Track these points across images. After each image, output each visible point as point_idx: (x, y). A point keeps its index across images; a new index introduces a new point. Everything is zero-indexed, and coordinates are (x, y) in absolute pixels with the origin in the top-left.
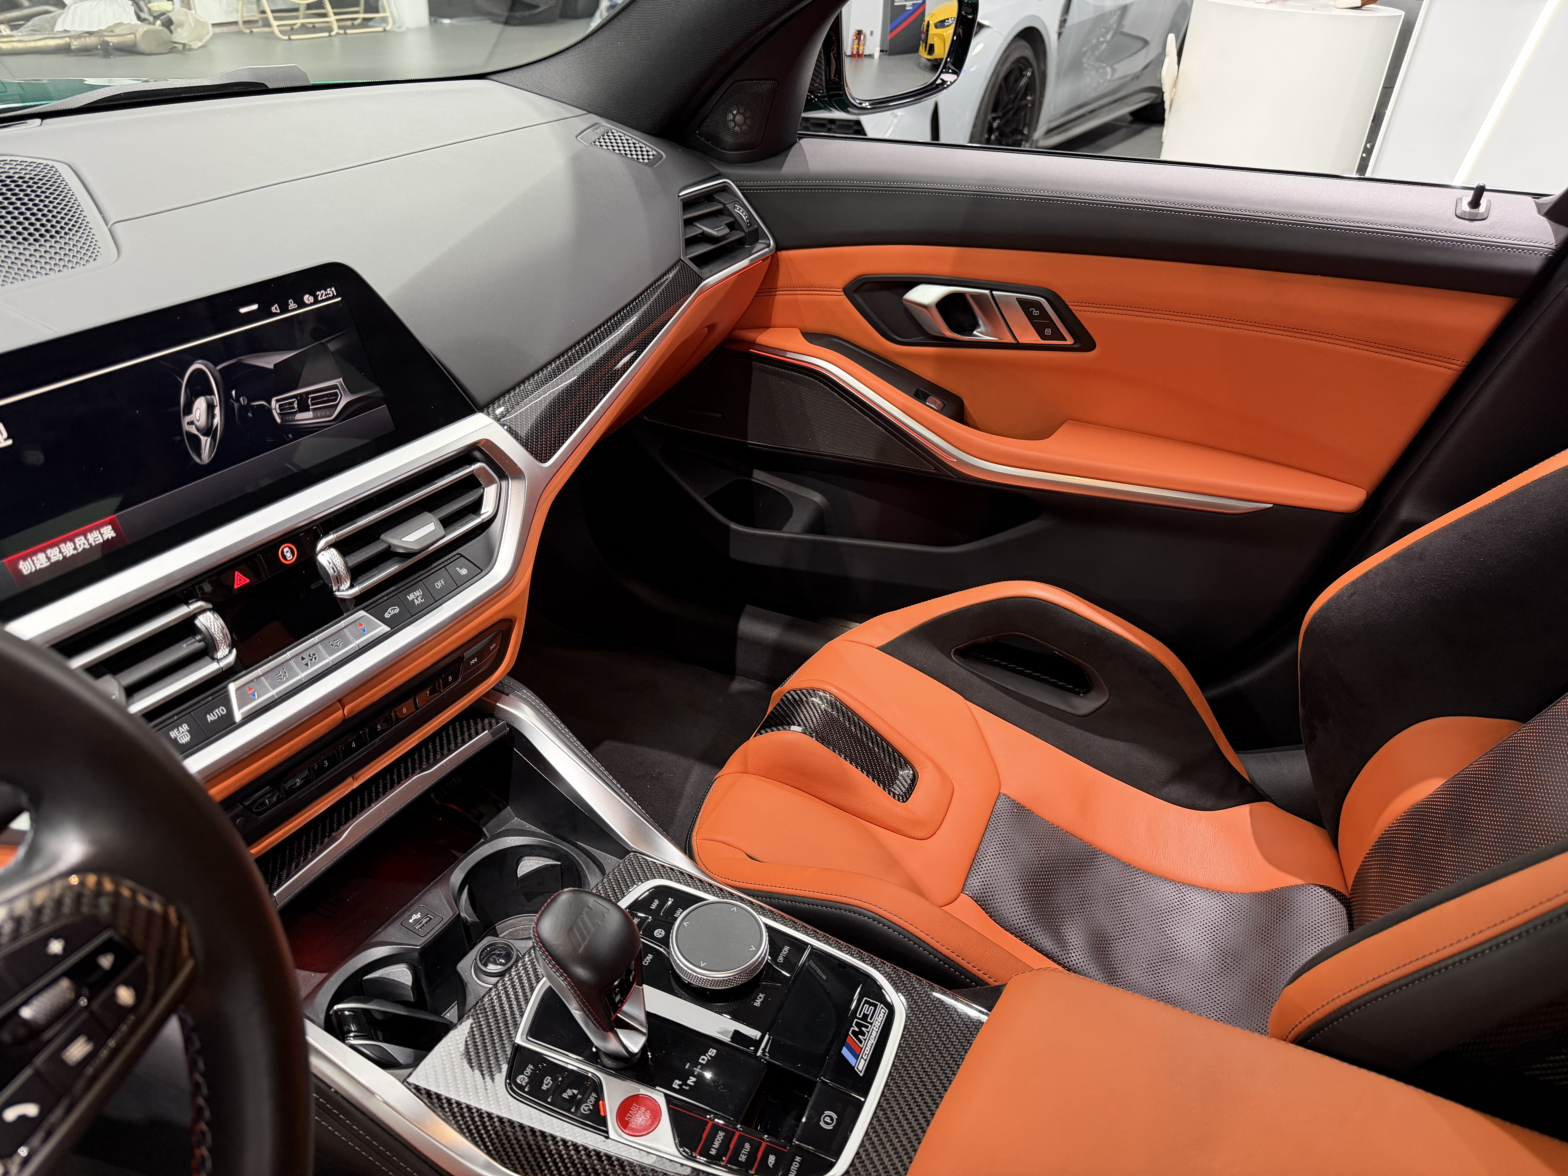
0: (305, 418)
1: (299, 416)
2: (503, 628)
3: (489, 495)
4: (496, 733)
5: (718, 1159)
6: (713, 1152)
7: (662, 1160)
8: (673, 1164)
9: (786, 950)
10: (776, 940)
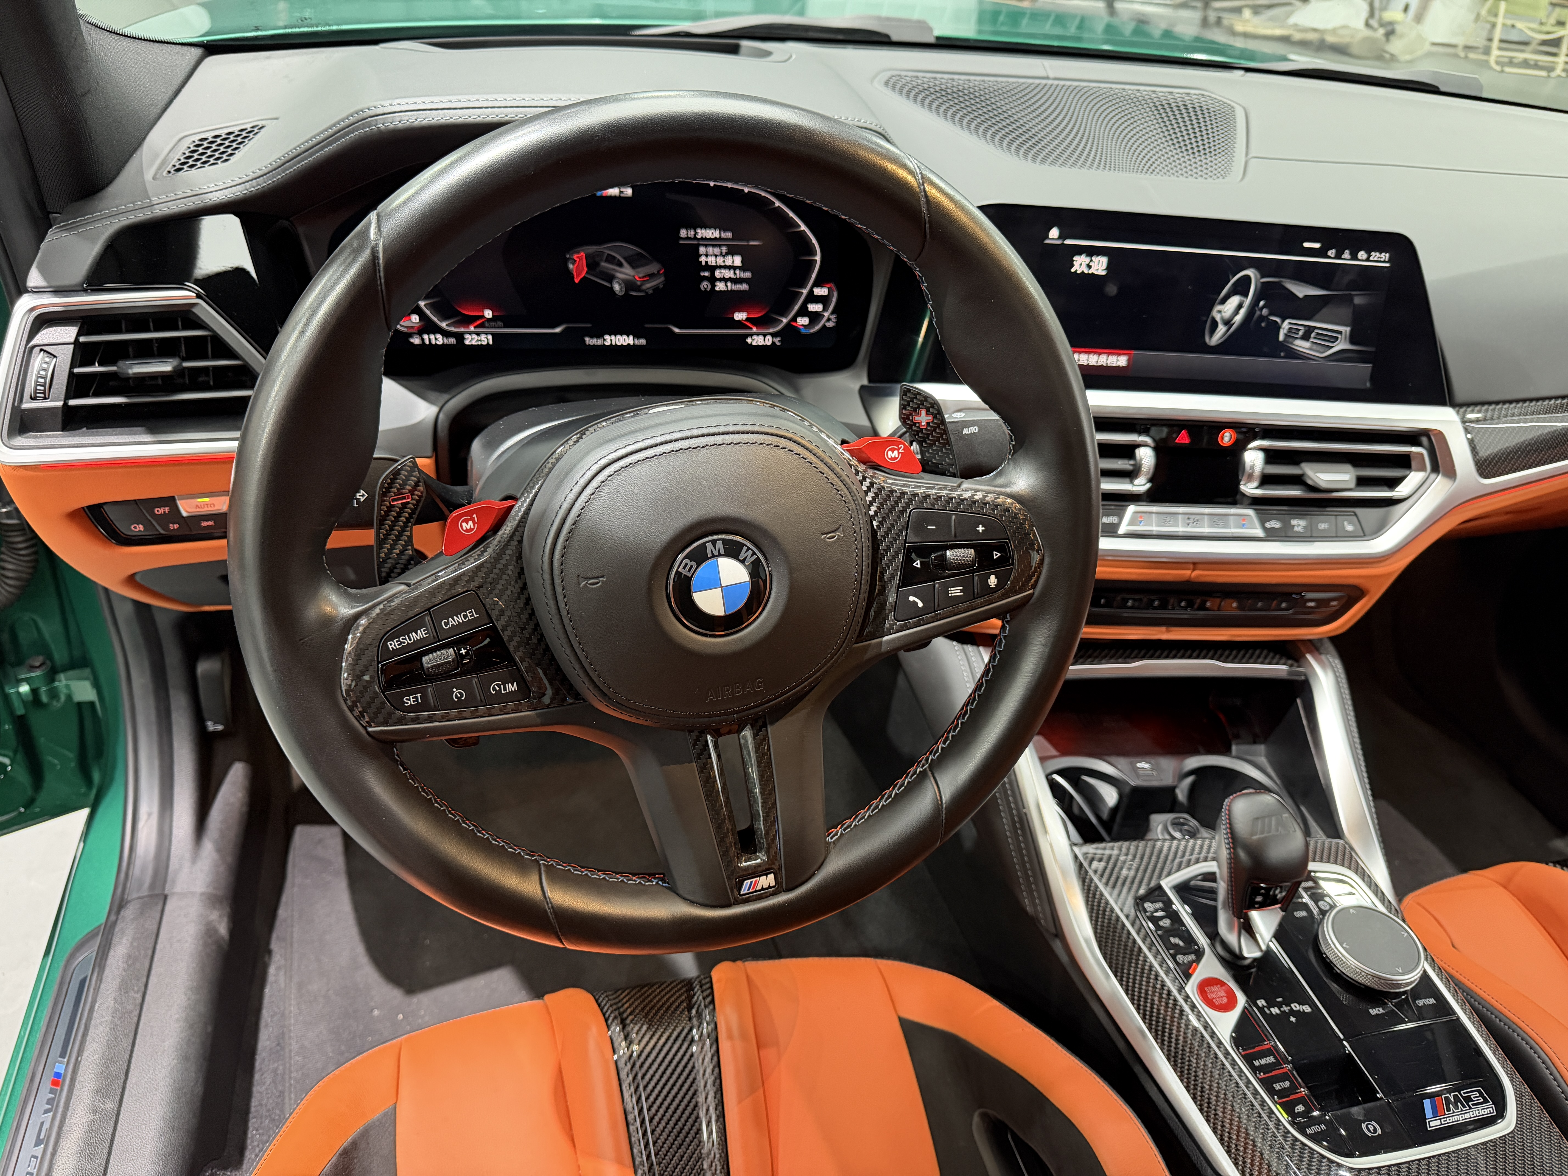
0: (1302, 346)
1: (1299, 342)
2: (1353, 593)
3: (1413, 479)
4: (1290, 673)
5: (1254, 1070)
6: (1256, 1063)
7: (1213, 1035)
8: (1220, 1044)
9: (1432, 1001)
10: (1425, 985)
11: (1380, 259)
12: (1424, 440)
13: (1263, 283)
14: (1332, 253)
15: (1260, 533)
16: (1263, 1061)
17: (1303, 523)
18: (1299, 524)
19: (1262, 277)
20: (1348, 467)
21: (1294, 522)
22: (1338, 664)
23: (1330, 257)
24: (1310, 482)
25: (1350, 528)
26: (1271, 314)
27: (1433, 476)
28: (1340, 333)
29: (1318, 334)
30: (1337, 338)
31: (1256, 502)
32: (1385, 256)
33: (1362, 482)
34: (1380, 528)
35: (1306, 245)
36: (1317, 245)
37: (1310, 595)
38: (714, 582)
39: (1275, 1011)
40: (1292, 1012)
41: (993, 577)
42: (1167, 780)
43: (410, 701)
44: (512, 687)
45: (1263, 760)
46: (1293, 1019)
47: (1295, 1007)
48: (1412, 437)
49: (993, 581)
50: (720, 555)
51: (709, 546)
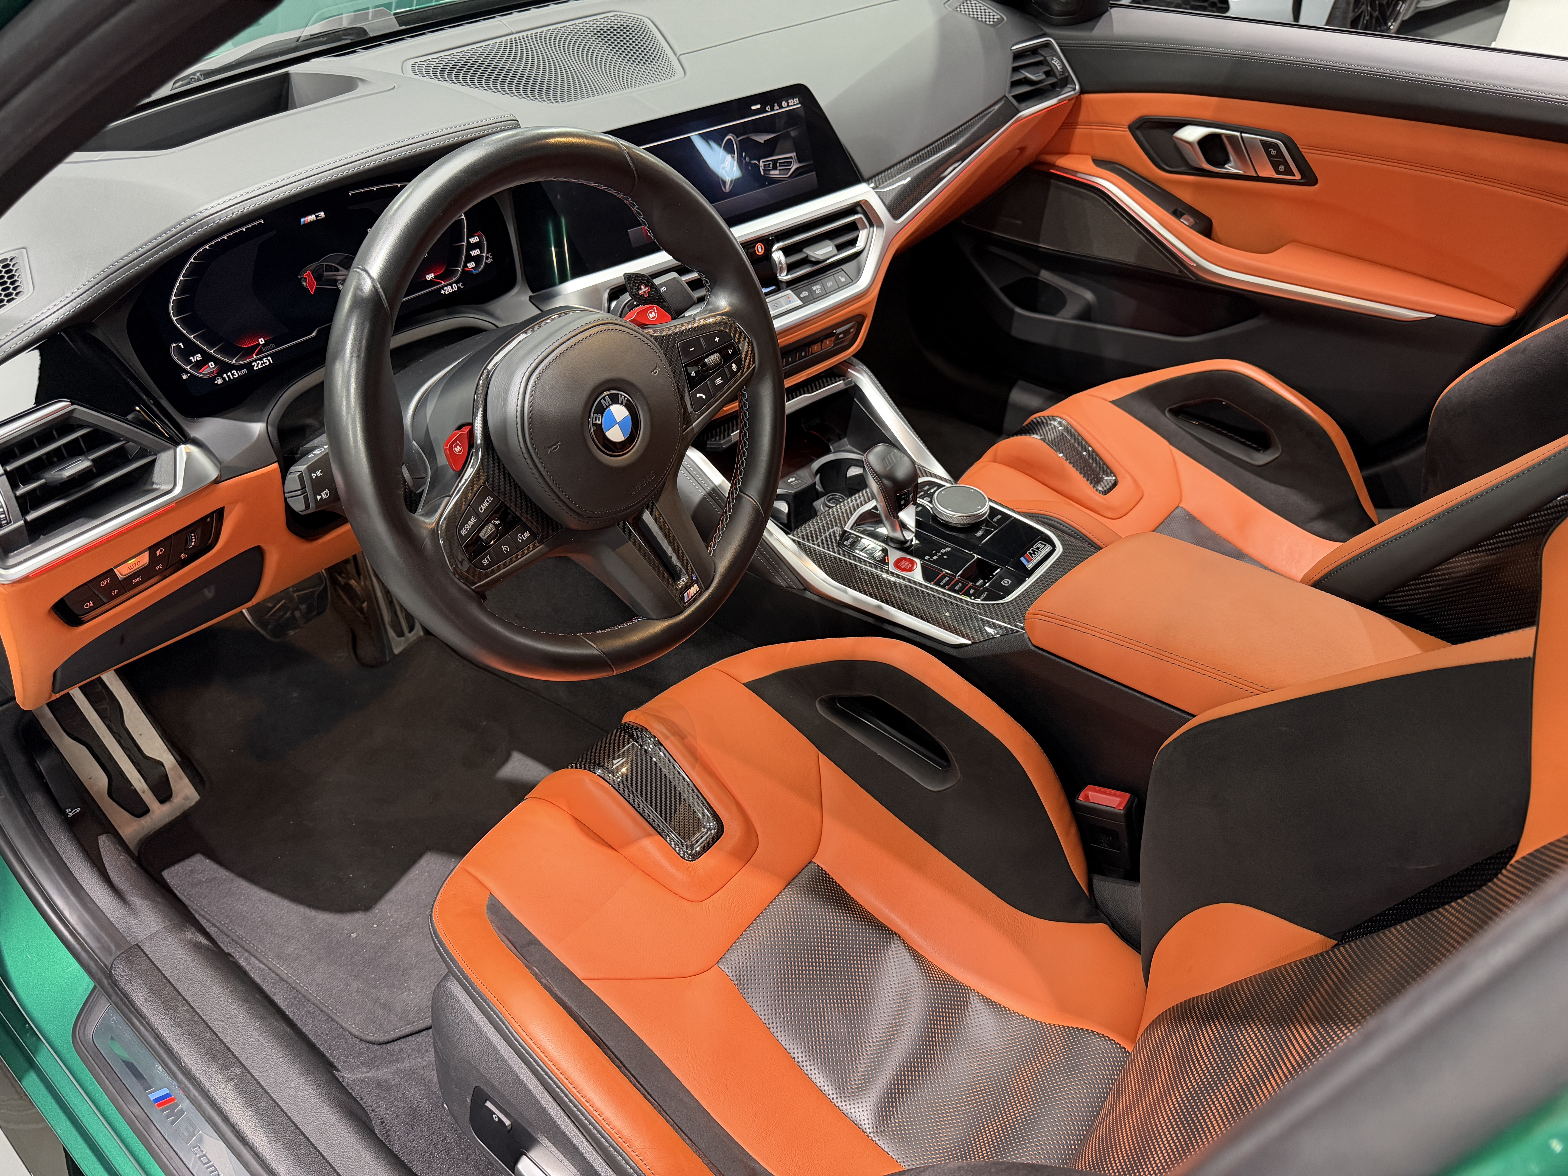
0: (775, 174)
1: (772, 172)
2: (859, 319)
3: (863, 235)
4: (846, 384)
5: (943, 587)
6: (942, 584)
7: (915, 583)
8: (920, 585)
9: (999, 516)
10: (993, 512)
11: (794, 104)
12: (859, 209)
13: (739, 141)
14: (768, 108)
15: (799, 303)
16: (944, 581)
17: (818, 287)
18: (817, 288)
19: (737, 137)
20: (828, 242)
21: (814, 288)
22: (865, 368)
23: (768, 112)
24: (813, 259)
25: (843, 280)
26: (751, 160)
27: (871, 229)
28: (791, 158)
29: (780, 163)
30: (791, 162)
31: (790, 284)
32: (796, 100)
33: (840, 248)
34: (859, 271)
35: (753, 108)
36: (759, 106)
37: (839, 331)
38: (613, 422)
39: (935, 558)
40: (943, 554)
41: (733, 365)
42: (808, 482)
43: (485, 562)
44: (527, 534)
45: (849, 447)
46: (945, 557)
47: (943, 551)
48: (851, 210)
49: (734, 367)
50: (610, 405)
51: (602, 401)
